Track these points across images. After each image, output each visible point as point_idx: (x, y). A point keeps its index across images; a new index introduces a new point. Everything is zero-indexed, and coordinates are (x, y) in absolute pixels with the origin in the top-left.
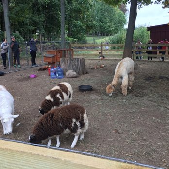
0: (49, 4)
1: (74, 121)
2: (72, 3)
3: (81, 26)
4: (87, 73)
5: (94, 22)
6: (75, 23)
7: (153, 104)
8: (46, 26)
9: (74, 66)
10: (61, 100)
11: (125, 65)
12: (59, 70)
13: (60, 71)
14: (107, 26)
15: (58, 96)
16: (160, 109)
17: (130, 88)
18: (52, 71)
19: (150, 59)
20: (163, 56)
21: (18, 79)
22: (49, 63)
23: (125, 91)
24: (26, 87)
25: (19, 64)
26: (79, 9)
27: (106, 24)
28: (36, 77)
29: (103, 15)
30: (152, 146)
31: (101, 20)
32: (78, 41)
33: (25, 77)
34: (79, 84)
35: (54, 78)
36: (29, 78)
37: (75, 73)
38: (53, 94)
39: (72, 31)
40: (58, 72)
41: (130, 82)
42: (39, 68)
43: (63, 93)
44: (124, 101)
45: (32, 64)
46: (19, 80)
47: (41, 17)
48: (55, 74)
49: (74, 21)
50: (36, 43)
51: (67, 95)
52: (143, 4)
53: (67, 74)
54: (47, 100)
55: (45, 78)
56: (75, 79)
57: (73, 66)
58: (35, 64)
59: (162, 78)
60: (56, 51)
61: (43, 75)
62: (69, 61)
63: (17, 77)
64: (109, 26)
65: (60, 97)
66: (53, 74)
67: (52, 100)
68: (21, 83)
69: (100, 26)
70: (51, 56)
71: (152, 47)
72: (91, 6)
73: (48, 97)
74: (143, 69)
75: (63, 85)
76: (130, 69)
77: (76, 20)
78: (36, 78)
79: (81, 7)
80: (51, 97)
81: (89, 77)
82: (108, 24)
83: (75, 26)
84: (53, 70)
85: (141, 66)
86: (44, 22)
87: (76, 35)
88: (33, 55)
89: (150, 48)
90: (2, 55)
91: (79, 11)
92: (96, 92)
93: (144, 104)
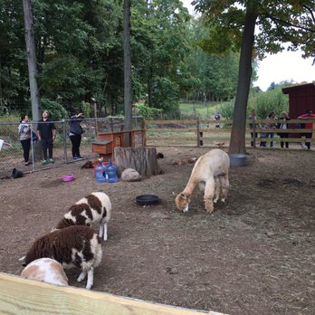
0: (112, 50)
1: (74, 251)
2: (153, 48)
3: (169, 86)
4: (161, 173)
5: (193, 78)
6: (158, 80)
7: (249, 227)
8: (108, 87)
9: (138, 162)
10: (87, 221)
11: (208, 163)
12: (110, 168)
13: (112, 171)
14: (219, 84)
15: (84, 213)
16: (256, 237)
17: (223, 200)
18: (99, 171)
19: (285, 146)
20: (309, 140)
21: (43, 183)
22: (101, 155)
23: (210, 206)
24: (52, 198)
25: (51, 157)
26: (167, 57)
27: (218, 80)
28: (73, 179)
29: (212, 65)
30: (214, 294)
31: (208, 74)
32: (164, 112)
33: (55, 179)
34: (140, 192)
35: (102, 181)
36: (62, 181)
37: (137, 173)
38: (76, 210)
39: (154, 94)
40: (108, 171)
41: (224, 190)
42: (83, 163)
43: (92, 210)
44: (203, 222)
45: (74, 156)
46: (45, 185)
47: (98, 73)
48: (104, 175)
49: (158, 78)
50: (80, 121)
51: (99, 212)
52: (268, 51)
53: (123, 175)
54: (67, 220)
55: (87, 182)
56: (136, 183)
57: (135, 162)
58: (79, 156)
59: (289, 181)
60: (114, 134)
61: (86, 176)
62: (128, 153)
63: (43, 179)
64: (223, 84)
65: (87, 217)
66: (100, 175)
67: (74, 219)
68: (47, 190)
69: (208, 85)
70: (105, 142)
71: (287, 125)
72: (188, 51)
73: (68, 216)
74: (263, 165)
75: (93, 196)
76: (220, 168)
77: (161, 75)
78: (73, 182)
79: (170, 52)
80: (73, 214)
81: (162, 180)
82: (222, 81)
83: (160, 86)
84: (100, 168)
85: (261, 160)
86: (103, 80)
87: (161, 101)
88: (76, 141)
89: (285, 127)
90: (22, 142)
91: (166, 60)
92: (164, 207)
93: (234, 228)
